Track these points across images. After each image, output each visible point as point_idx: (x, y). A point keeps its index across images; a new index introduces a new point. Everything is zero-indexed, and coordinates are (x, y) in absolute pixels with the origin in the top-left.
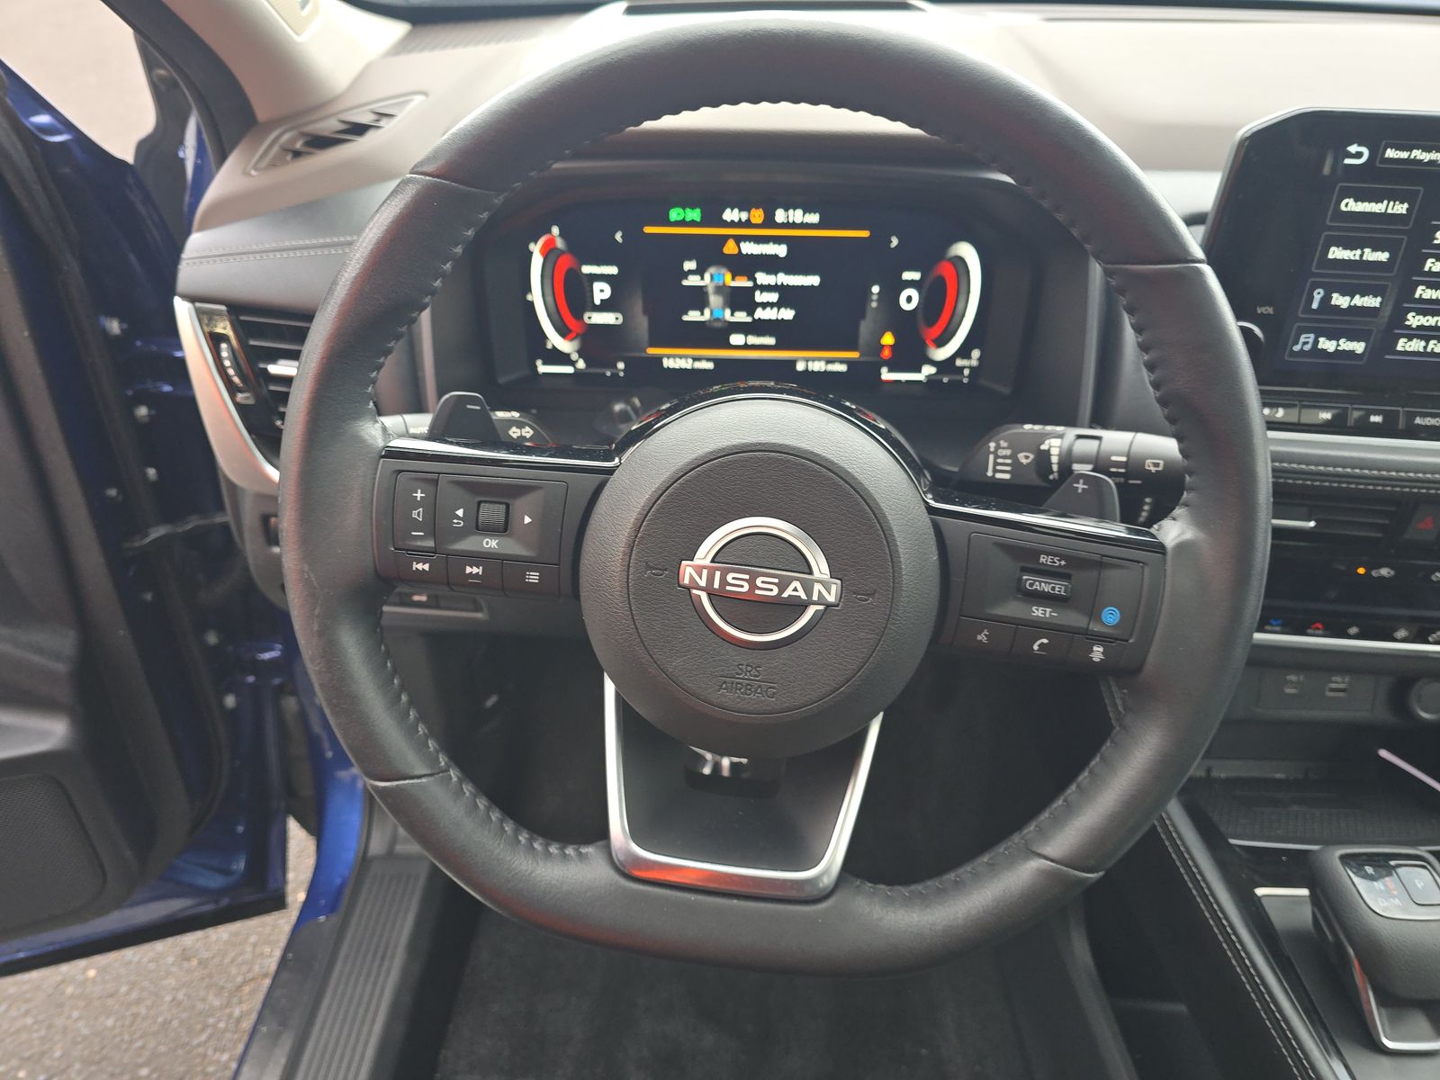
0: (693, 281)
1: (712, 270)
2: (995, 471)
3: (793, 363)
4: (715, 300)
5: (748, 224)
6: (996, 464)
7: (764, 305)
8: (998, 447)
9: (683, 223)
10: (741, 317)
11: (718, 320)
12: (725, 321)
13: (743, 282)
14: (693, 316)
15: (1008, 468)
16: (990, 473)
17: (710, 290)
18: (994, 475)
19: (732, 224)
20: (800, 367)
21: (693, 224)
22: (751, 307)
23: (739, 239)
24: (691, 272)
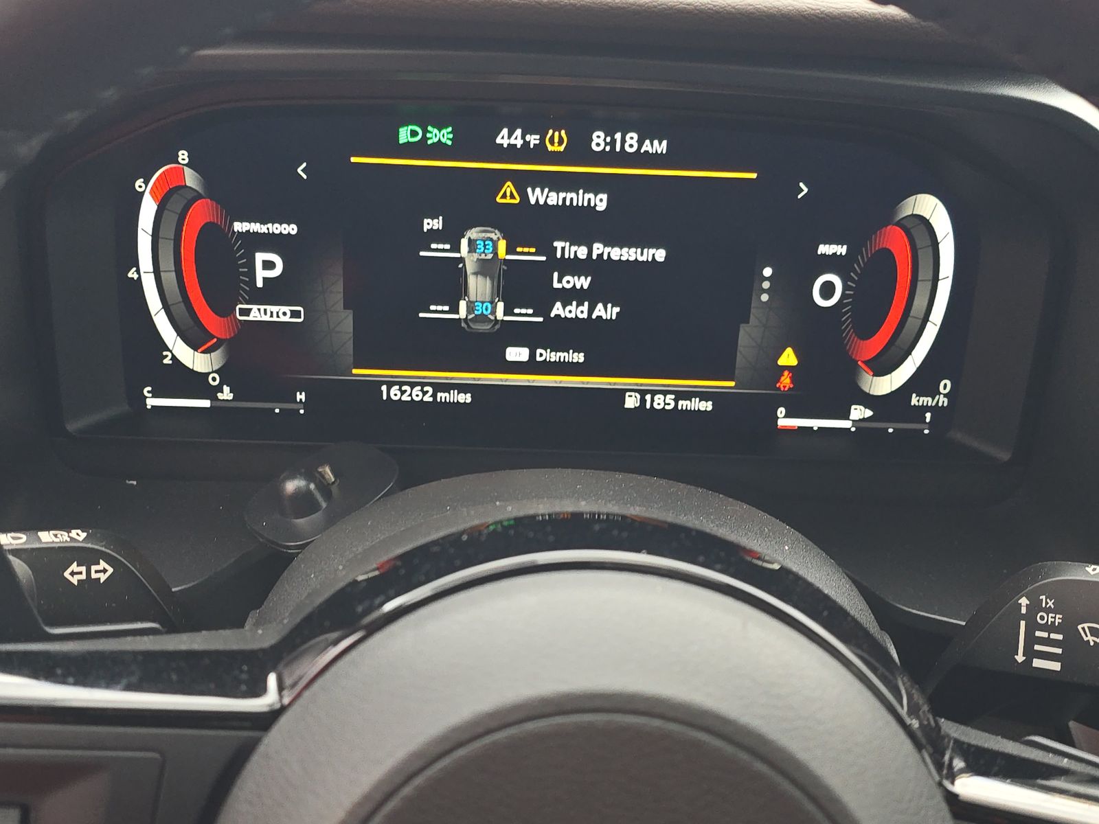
0: (439, 250)
1: (473, 233)
2: (1030, 654)
3: (620, 394)
4: (478, 287)
5: (540, 154)
6: (1031, 640)
7: (568, 296)
8: (1035, 607)
9: (421, 149)
10: (524, 315)
11: (482, 318)
12: (496, 321)
13: (528, 255)
14: (438, 312)
15: (1059, 651)
16: (1020, 658)
17: (470, 267)
18: (1028, 662)
19: (511, 154)
20: (631, 402)
21: (439, 150)
22: (544, 298)
23: (523, 181)
24: (435, 235)
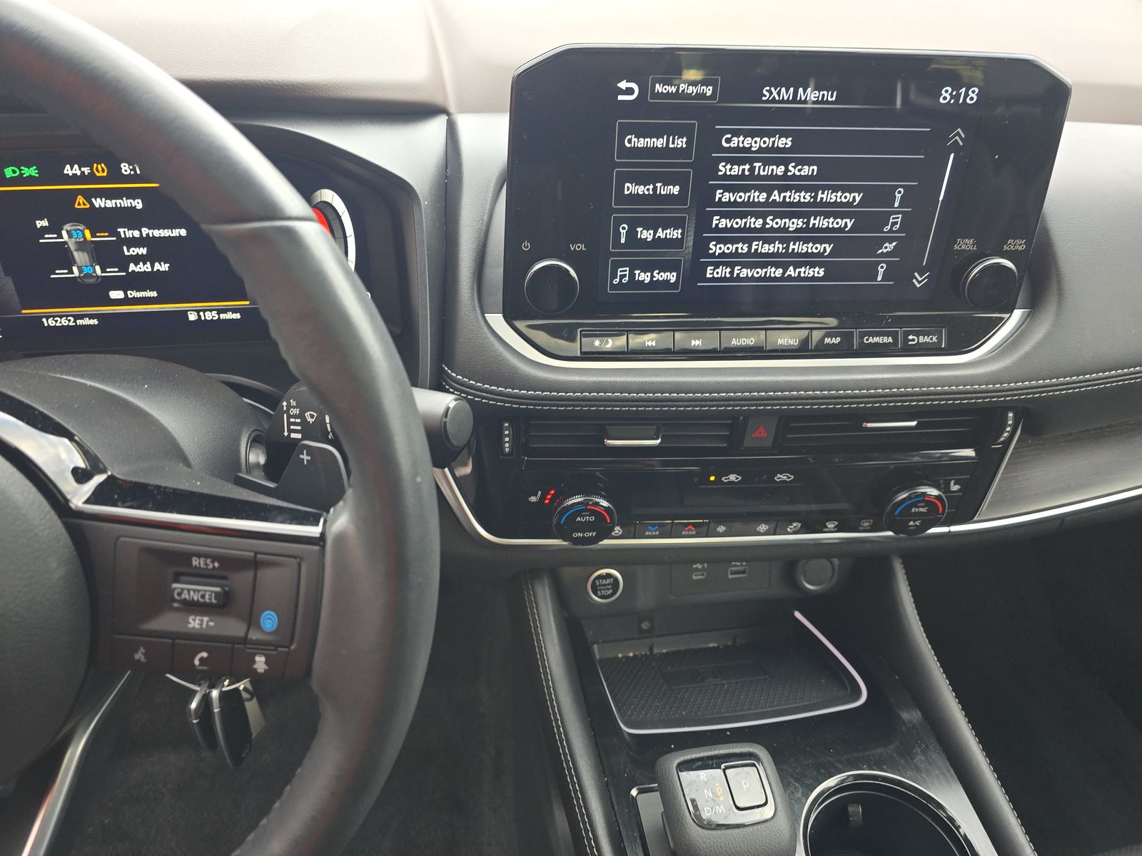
0: (50, 238)
1: (68, 227)
2: (290, 431)
3: (184, 313)
4: (80, 257)
5: (92, 178)
6: (290, 424)
7: (137, 259)
8: (289, 406)
9: (20, 180)
10: (113, 272)
11: (88, 276)
12: (97, 276)
13: (104, 237)
14: (61, 274)
15: (299, 428)
16: (286, 434)
17: (72, 247)
18: (289, 435)
19: (74, 179)
20: (192, 317)
21: (30, 180)
22: (123, 262)
23: (89, 195)
24: (44, 230)
